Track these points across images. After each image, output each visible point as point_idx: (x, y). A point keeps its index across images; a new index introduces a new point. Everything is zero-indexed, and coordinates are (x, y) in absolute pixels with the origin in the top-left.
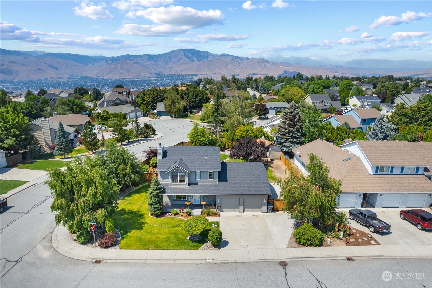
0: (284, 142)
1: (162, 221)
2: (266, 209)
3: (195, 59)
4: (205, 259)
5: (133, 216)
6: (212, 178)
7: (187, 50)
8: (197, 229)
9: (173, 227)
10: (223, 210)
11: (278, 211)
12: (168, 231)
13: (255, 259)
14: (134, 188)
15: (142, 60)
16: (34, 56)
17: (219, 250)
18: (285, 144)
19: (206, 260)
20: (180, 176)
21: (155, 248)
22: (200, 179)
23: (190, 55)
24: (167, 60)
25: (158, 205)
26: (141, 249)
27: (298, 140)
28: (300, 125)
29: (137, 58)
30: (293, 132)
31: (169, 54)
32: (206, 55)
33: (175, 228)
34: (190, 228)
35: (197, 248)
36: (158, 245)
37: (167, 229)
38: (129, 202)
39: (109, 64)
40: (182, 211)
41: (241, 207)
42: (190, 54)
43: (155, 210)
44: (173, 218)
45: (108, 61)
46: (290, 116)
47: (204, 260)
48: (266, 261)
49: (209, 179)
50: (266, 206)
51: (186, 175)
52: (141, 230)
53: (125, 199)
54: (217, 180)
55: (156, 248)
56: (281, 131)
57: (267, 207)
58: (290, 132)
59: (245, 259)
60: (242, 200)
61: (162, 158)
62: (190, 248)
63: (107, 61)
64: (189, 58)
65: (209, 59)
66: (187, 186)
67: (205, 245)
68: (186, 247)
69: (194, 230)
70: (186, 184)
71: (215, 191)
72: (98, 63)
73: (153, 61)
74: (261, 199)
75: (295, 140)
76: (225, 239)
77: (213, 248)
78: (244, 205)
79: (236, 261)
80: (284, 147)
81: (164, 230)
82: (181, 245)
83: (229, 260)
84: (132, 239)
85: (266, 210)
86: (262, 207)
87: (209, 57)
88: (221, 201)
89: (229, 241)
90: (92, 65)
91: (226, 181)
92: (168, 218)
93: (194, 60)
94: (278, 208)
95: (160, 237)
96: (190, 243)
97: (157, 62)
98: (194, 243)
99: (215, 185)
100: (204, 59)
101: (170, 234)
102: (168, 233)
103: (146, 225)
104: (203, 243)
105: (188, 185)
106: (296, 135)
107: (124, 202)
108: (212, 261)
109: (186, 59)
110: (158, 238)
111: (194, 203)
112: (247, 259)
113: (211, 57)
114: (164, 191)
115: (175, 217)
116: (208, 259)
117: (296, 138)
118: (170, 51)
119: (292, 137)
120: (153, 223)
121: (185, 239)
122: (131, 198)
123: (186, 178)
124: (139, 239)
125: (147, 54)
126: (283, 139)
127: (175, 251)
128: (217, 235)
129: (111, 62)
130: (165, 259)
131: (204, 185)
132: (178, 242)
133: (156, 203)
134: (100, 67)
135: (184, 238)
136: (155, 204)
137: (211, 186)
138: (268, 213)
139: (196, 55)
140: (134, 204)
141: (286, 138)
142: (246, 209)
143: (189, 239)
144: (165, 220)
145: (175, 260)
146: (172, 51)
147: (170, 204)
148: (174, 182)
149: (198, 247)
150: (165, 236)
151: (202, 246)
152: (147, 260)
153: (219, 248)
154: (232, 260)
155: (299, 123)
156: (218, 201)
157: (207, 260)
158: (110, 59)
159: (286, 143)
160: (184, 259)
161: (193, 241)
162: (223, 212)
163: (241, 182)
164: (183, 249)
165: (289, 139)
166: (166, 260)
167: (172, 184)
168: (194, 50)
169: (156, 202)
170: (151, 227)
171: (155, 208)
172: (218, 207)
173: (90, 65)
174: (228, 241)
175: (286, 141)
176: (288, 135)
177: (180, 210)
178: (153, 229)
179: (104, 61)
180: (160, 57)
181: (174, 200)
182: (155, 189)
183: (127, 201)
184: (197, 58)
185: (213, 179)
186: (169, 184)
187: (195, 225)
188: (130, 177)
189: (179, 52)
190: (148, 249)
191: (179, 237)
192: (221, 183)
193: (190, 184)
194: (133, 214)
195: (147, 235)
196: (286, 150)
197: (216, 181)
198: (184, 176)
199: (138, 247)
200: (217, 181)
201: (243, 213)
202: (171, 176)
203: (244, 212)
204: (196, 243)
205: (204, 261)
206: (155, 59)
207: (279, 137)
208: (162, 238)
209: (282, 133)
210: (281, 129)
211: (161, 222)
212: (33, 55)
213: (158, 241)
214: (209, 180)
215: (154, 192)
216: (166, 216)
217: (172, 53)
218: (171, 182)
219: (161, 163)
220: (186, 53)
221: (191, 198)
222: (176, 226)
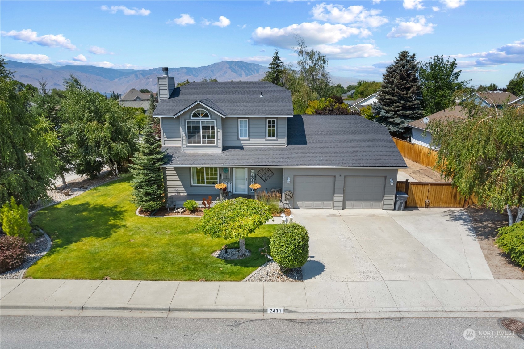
0: (391, 117)
1: (160, 223)
2: (393, 201)
3: (243, 73)
4: (262, 308)
5: (99, 214)
6: (273, 136)
7: (233, 62)
8: (237, 224)
9: (182, 233)
10: (299, 203)
11: (415, 208)
12: (170, 240)
13: (415, 309)
14: (123, 175)
15: (178, 74)
16: (50, 70)
17: (300, 283)
18: (391, 120)
19: (264, 311)
20: (203, 128)
21: (120, 276)
22: (247, 138)
23: (237, 68)
24: (210, 74)
25: (154, 187)
26: (83, 278)
27: (415, 112)
28: (418, 86)
29: (173, 72)
30: (406, 99)
31: (212, 67)
32: (257, 69)
33: (186, 236)
34: (220, 221)
35: (238, 277)
36: (132, 269)
37: (167, 237)
38: (103, 194)
39: (139, 79)
40: (207, 206)
41: (339, 197)
42: (236, 66)
43: (147, 198)
44: (186, 218)
45: (138, 76)
46: (401, 71)
47: (259, 311)
48: (452, 315)
49: (268, 138)
50: (394, 196)
51: (217, 126)
52: (105, 239)
53: (96, 190)
54: (285, 139)
55: (125, 276)
56: (385, 99)
57: (396, 197)
58: (401, 98)
59: (384, 310)
60: (340, 181)
61: (168, 96)
62: (220, 277)
63: (136, 76)
64: (236, 73)
65: (260, 73)
66: (221, 152)
67: (261, 271)
68: (207, 273)
69: (230, 227)
70: (217, 146)
71: (281, 160)
72: (125, 77)
73: (192, 75)
74: (384, 178)
75: (408, 113)
76: (313, 257)
77: (284, 277)
78: (344, 193)
79: (359, 316)
80: (390, 126)
81: (160, 239)
82: (195, 269)
83: (334, 311)
84: (75, 254)
85: (393, 203)
86: (383, 197)
87: (260, 70)
88: (294, 182)
89: (323, 262)
90: (119, 80)
91: (304, 142)
92: (176, 218)
93: (241, 75)
94: (415, 203)
95: (145, 251)
96: (219, 265)
97: (197, 76)
98: (229, 265)
99: (281, 149)
100: (254, 73)
101: (173, 246)
102: (167, 244)
103: (121, 231)
104: (255, 266)
105: (221, 149)
106: (412, 103)
107: (93, 193)
108: (281, 315)
109: (232, 73)
110: (139, 253)
111: (234, 193)
112: (392, 309)
113: (262, 70)
114: (168, 159)
115: (191, 216)
116: (269, 309)
117: (410, 108)
118: (213, 63)
119: (405, 108)
120: (138, 225)
121: (206, 258)
122: (110, 187)
123: (217, 132)
124: (89, 254)
125: (184, 67)
126: (387, 112)
127: (173, 284)
128: (297, 238)
129: (141, 76)
130: (140, 306)
131: (257, 150)
132: (187, 264)
133: (149, 183)
134: (128, 82)
135: (205, 255)
136: (147, 185)
137: (271, 151)
138: (396, 212)
139: (244, 68)
140: (111, 196)
141: (394, 109)
142: (348, 203)
143: (219, 257)
144: (168, 222)
145: (169, 310)
146: (215, 64)
147: (183, 193)
148: (191, 143)
149: (241, 276)
150: (160, 250)
151: (251, 272)
152: (87, 308)
153: (301, 278)
154: (345, 311)
155: (416, 84)
156: (287, 181)
157: (266, 311)
158: (140, 72)
159: (394, 118)
160: (197, 307)
161: (228, 261)
162: (298, 208)
163: (337, 146)
164: (197, 280)
165: (398, 111)
166: (142, 309)
167: (187, 147)
168: (241, 62)
169: (149, 181)
170: (130, 233)
171: (147, 194)
172: (287, 195)
173: (116, 80)
174: (321, 262)
175: (394, 115)
176: (397, 104)
177: (204, 204)
178: (134, 236)
179: (133, 75)
180: (201, 70)
181: (191, 186)
182: (146, 151)
183: (100, 191)
184: (245, 72)
185: (275, 138)
186: (181, 147)
187: (233, 216)
188: (109, 148)
189: (224, 65)
190: (102, 278)
191: (192, 253)
192: (292, 147)
193: (225, 148)
194: (101, 211)
195: (114, 247)
196: (394, 129)
197: (282, 142)
198: (213, 128)
199: (77, 272)
200: (285, 142)
201: (341, 212)
202: (184, 127)
203: (343, 209)
204: (235, 265)
205: (259, 316)
206: (194, 73)
207: (380, 108)
208: (148, 254)
209: (386, 102)
210: (385, 96)
211: (158, 225)
212: (49, 68)
213: (135, 261)
214: (267, 140)
215: (144, 157)
216: (172, 214)
217: (215, 66)
218: (184, 141)
219: (166, 105)
220: (232, 65)
221: (229, 181)
222: (190, 232)
